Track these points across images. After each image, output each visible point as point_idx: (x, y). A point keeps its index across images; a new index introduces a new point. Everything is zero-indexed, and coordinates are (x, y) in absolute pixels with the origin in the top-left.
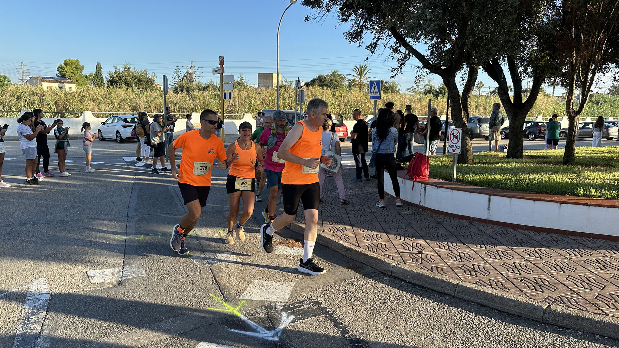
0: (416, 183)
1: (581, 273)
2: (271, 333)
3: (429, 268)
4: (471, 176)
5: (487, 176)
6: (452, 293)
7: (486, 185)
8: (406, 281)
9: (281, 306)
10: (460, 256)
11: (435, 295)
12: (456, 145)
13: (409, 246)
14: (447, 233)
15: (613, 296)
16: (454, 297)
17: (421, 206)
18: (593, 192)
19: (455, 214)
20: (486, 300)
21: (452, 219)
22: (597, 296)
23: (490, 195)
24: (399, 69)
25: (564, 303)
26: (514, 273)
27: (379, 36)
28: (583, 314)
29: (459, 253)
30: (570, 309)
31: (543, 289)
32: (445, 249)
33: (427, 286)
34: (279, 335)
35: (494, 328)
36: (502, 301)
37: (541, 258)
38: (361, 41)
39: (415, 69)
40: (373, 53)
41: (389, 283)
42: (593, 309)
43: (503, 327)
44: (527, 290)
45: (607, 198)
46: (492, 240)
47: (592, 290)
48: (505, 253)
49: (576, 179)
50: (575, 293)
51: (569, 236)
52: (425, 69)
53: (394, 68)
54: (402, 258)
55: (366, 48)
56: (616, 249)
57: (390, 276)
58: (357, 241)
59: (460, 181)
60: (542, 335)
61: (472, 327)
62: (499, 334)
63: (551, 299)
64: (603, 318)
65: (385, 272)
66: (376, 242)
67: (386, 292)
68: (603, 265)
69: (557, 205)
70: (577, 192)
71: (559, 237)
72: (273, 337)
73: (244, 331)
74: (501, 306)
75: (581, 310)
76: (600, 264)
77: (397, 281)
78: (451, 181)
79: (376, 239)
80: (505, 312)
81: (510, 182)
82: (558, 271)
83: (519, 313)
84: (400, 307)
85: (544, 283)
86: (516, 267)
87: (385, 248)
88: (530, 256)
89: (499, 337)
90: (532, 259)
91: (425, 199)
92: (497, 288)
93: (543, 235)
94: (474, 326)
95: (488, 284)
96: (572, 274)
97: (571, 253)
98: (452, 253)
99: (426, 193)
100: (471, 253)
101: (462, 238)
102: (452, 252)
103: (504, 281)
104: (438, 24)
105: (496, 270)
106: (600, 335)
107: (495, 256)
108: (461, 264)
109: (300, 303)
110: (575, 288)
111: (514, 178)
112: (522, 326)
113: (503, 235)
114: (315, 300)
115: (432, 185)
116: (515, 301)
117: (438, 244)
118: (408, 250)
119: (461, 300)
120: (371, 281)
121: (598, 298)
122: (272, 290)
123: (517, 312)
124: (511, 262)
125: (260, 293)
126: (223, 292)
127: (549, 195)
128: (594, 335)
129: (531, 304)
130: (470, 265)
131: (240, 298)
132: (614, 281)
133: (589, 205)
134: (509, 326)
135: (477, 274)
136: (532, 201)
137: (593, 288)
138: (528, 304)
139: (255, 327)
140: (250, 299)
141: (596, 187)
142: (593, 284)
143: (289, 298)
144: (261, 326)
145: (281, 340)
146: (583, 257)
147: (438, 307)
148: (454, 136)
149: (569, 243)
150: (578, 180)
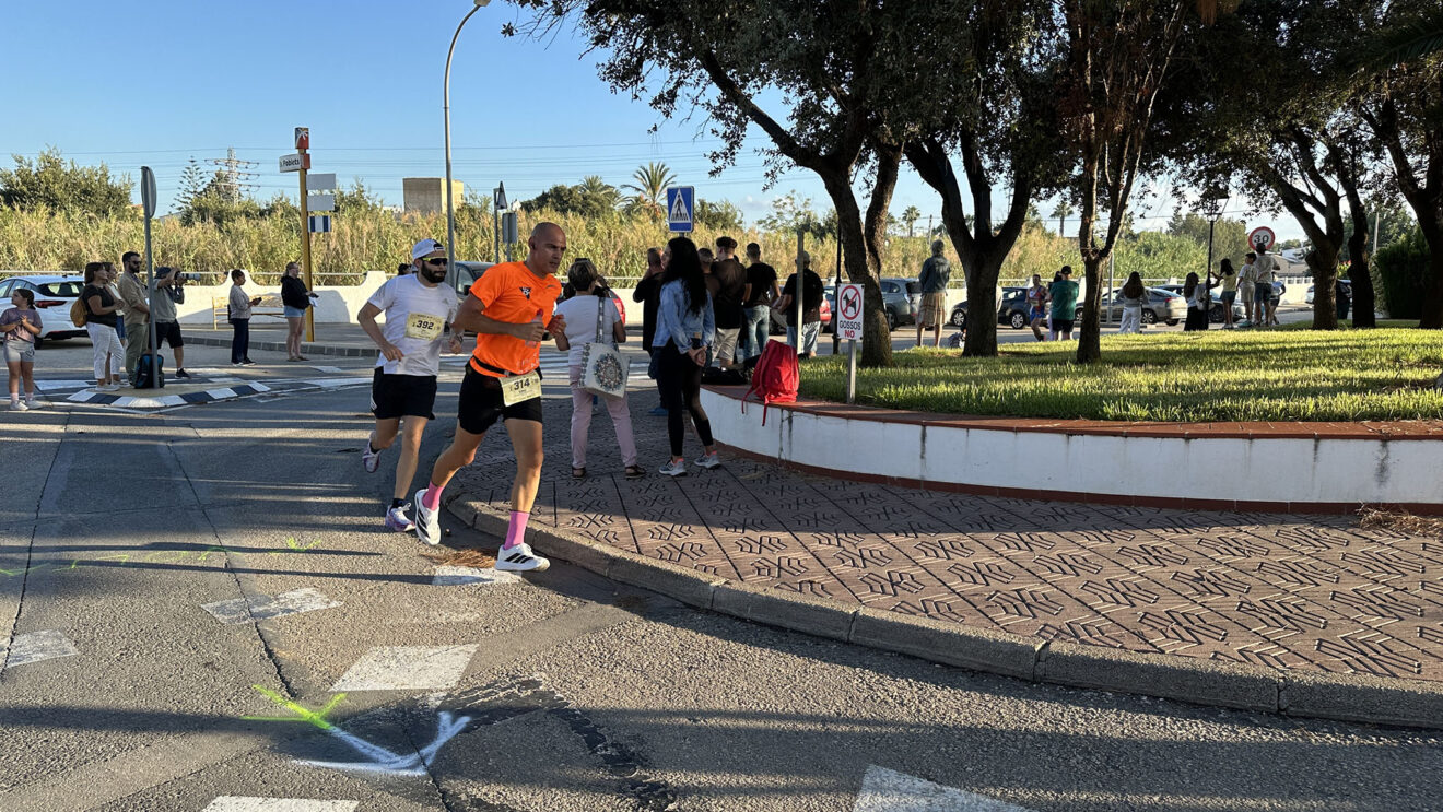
0: (769, 409)
1: (1110, 575)
2: (408, 761)
3: (794, 586)
5: (920, 387)
6: (843, 634)
7: (917, 406)
8: (743, 620)
9: (439, 699)
10: (862, 557)
11: (807, 642)
12: (854, 321)
13: (753, 543)
14: (836, 512)
15: (1175, 615)
16: (848, 643)
17: (782, 461)
18: (1134, 409)
19: (853, 473)
20: (917, 643)
21: (847, 483)
22: (1143, 616)
23: (924, 425)
24: (729, 154)
25: (1077, 637)
26: (975, 582)
27: (680, 78)
28: (1115, 655)
29: (860, 550)
30: (1088, 647)
31: (1035, 611)
32: (830, 544)
33: (789, 624)
34: (428, 763)
35: (932, 701)
36: (950, 643)
37: (1031, 550)
38: (639, 88)
39: (764, 157)
40: (667, 116)
41: (704, 628)
42: (1134, 644)
43: (952, 698)
44: (1001, 616)
45: (1161, 420)
46: (933, 523)
47: (1133, 605)
48: (957, 545)
49: (1100, 387)
50: (1099, 613)
51: (1088, 505)
52: (785, 158)
53: (718, 152)
54: (736, 569)
55: (651, 105)
56: (1180, 523)
57: (708, 612)
58: (635, 541)
59: (863, 400)
60: (1033, 707)
61: (886, 702)
62: (942, 712)
63: (1051, 630)
64: (1154, 659)
65: (698, 604)
66: (678, 541)
67: (696, 645)
68: (1155, 557)
69: (1061, 438)
70: (1102, 411)
71: (1069, 508)
72: (411, 769)
73: (338, 761)
74: (947, 653)
75: (1111, 646)
76: (1150, 554)
77: (725, 622)
78: (845, 403)
79: (680, 534)
80: (957, 667)
81: (967, 397)
82: (1064, 573)
83: (986, 665)
84: (727, 674)
85: (1036, 600)
86: (979, 572)
87: (699, 553)
88: (1009, 547)
89: (943, 719)
90: (1013, 552)
91: (790, 443)
93: (1036, 504)
94: (890, 700)
95: (920, 609)
96: (1092, 577)
97: (1091, 537)
98: (844, 552)
99: (793, 431)
100: (884, 548)
101: (867, 521)
102: (845, 550)
103: (954, 600)
105: (938, 579)
106: (1149, 697)
107: (935, 552)
108: (865, 573)
109: (488, 687)
110: (1098, 604)
111: (975, 389)
112: (991, 693)
113: (953, 509)
114: (526, 679)
115: (805, 412)
116: (977, 639)
117: (817, 535)
118: (751, 551)
119: (862, 649)
120: (663, 628)
121: (1144, 620)
122: (418, 665)
123: (981, 664)
124: (970, 562)
125: (387, 674)
126: (287, 678)
127: (1045, 421)
128: (1137, 695)
129: (1009, 643)
130: (884, 572)
131: (332, 689)
132: (1175, 585)
133: (1126, 435)
134: (964, 694)
135: (898, 589)
136: (1011, 434)
137: (1136, 602)
138: (1004, 642)
139: (366, 751)
140: (359, 688)
141: (1140, 400)
142: (1137, 595)
143: (459, 679)
144: (382, 747)
145: (433, 774)
146: (1115, 545)
147: (813, 666)
148: (848, 301)
149: (1088, 518)
150: (1105, 387)
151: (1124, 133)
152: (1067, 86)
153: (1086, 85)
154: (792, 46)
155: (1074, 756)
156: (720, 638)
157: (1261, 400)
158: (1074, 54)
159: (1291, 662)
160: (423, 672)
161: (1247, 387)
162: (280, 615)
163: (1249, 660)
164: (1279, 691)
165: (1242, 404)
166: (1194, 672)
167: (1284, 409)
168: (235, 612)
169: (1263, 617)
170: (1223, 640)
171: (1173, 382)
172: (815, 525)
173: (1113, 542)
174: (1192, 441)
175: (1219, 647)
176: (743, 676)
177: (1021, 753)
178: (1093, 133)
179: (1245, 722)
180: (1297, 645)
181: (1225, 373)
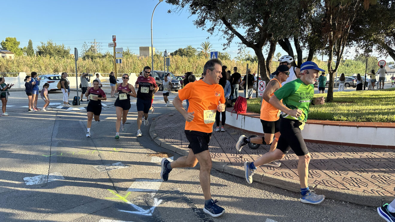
0: (238, 115)
2: (147, 211)
6: (260, 181)
8: (232, 175)
9: (154, 194)
13: (234, 153)
15: (353, 178)
16: (261, 183)
17: (242, 129)
18: (342, 117)
20: (280, 184)
22: (344, 179)
24: (228, 44)
25: (325, 184)
27: (215, 24)
28: (335, 190)
30: (328, 187)
31: (313, 176)
32: (256, 154)
34: (152, 212)
35: (284, 201)
36: (289, 184)
38: (204, 27)
39: (238, 45)
40: (211, 34)
41: (222, 177)
42: (340, 187)
43: (289, 200)
45: (350, 121)
47: (341, 175)
48: (291, 156)
49: (333, 111)
50: (331, 177)
51: (329, 145)
52: (244, 45)
53: (225, 44)
54: (230, 161)
55: (207, 31)
56: (355, 151)
57: (222, 172)
62: (287, 204)
63: (317, 182)
64: (346, 191)
65: (220, 170)
66: (214, 152)
67: (220, 182)
68: (348, 161)
69: (322, 126)
70: (333, 118)
71: (323, 145)
72: (148, 213)
73: (129, 211)
74: (288, 187)
75: (334, 187)
77: (227, 175)
79: (214, 150)
80: (291, 191)
82: (321, 165)
84: (228, 191)
85: (313, 173)
87: (220, 156)
91: (244, 125)
92: (286, 177)
93: (314, 144)
95: (281, 175)
96: (329, 167)
97: (329, 154)
99: (245, 121)
103: (290, 172)
104: (250, 16)
105: (286, 166)
106: (345, 202)
109: (166, 191)
110: (331, 175)
114: (175, 190)
115: (248, 116)
116: (297, 184)
117: (252, 152)
118: (234, 156)
119: (265, 185)
121: (344, 180)
122: (148, 184)
123: (297, 190)
124: (295, 161)
125: (141, 187)
126: (116, 187)
127: (317, 121)
128: (341, 201)
131: (127, 191)
132: (353, 170)
133: (340, 126)
134: (293, 199)
139: (137, 208)
141: (344, 115)
142: (341, 172)
143: (159, 189)
144: (140, 207)
145: (154, 216)
146: (336, 157)
147: (251, 189)
148: (261, 86)
149: (329, 148)
150: (334, 111)
151: (341, 37)
152: (325, 24)
153: (330, 24)
154: (247, 17)
155: (323, 218)
156: (226, 180)
157: (380, 116)
158: (326, 16)
159: (386, 194)
160: (150, 187)
162: (113, 170)
163: (374, 193)
164: (382, 202)
165: (374, 117)
166: (358, 196)
167: (387, 118)
168: (102, 169)
169: (378, 180)
170: (366, 186)
171: (354, 109)
174: (359, 128)
175: (365, 188)
176: (232, 191)
177: (308, 217)
178: (332, 37)
179: (372, 210)
180: (388, 189)
181: (369, 106)
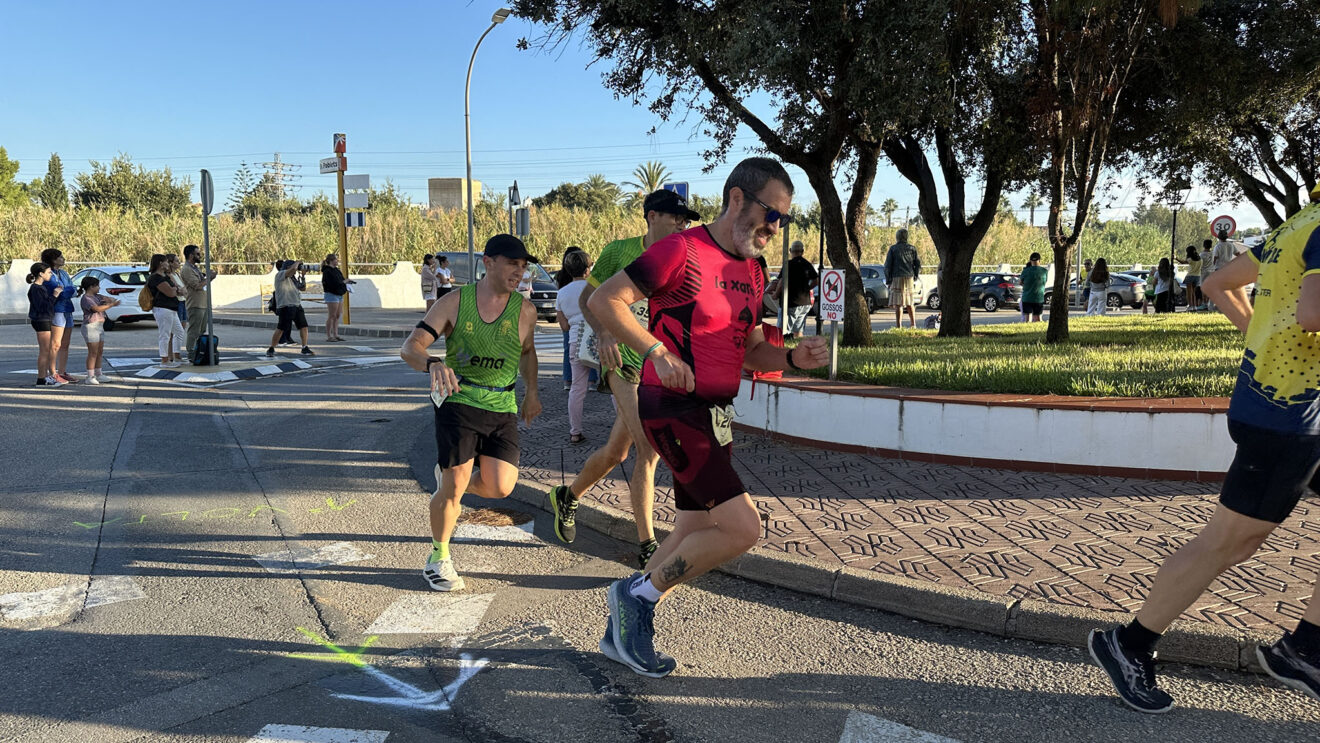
1: (1078, 539)
2: (433, 697)
3: (780, 545)
4: (866, 367)
5: (898, 365)
6: (826, 591)
7: (896, 382)
8: (733, 576)
9: (460, 642)
10: (843, 520)
11: (793, 598)
12: (835, 304)
14: (819, 479)
15: (1139, 577)
16: (831, 599)
17: (769, 432)
18: (1099, 384)
19: (835, 444)
20: (895, 600)
21: (829, 453)
22: (1109, 579)
23: (902, 400)
24: (720, 152)
25: (1046, 596)
26: (950, 545)
27: (676, 84)
28: (1081, 613)
29: (842, 515)
30: (1057, 605)
31: (1007, 572)
33: (776, 581)
34: (451, 699)
35: (910, 653)
36: (926, 601)
37: (1004, 516)
38: (639, 94)
40: (664, 119)
41: (698, 582)
42: (1100, 603)
43: (928, 651)
45: (1126, 396)
46: (910, 490)
47: (1100, 568)
48: (933, 511)
49: (1069, 365)
50: (1067, 574)
51: (1058, 474)
53: (710, 151)
55: (650, 109)
56: (1145, 492)
59: (844, 377)
60: (1004, 660)
61: (867, 654)
62: (919, 663)
63: (1021, 589)
67: (691, 598)
68: (1120, 523)
69: (1032, 412)
70: (1071, 387)
71: (1039, 477)
72: (436, 703)
73: (370, 695)
74: (923, 610)
75: (1081, 606)
76: (1116, 520)
77: (716, 578)
78: (827, 379)
80: (931, 623)
81: (942, 374)
82: (1035, 537)
83: (960, 621)
84: (719, 625)
85: (1007, 562)
86: (954, 535)
88: (982, 513)
89: (920, 670)
90: (987, 518)
91: (777, 416)
92: (917, 576)
93: (1008, 474)
94: (870, 652)
95: (899, 570)
96: (1061, 541)
97: (1059, 504)
98: (827, 517)
99: (780, 402)
100: (865, 513)
101: (848, 487)
102: (827, 514)
103: (930, 561)
105: (916, 542)
107: (912, 517)
108: (846, 535)
109: (504, 632)
110: (1066, 566)
111: (950, 367)
112: (965, 647)
113: (930, 478)
114: (537, 625)
115: (790, 387)
116: (952, 597)
117: (801, 500)
119: (845, 605)
121: (1110, 582)
122: (442, 611)
123: (955, 620)
124: (945, 527)
125: (414, 619)
126: (327, 622)
127: (1017, 396)
129: (983, 601)
130: (864, 535)
131: (366, 632)
132: (1140, 550)
133: (1093, 410)
134: (940, 648)
135: (877, 550)
136: (985, 408)
137: (1102, 564)
138: (977, 601)
139: (396, 687)
140: (390, 632)
141: (1106, 377)
142: (1101, 558)
143: (478, 624)
144: (410, 684)
145: (455, 709)
146: (1083, 511)
147: (798, 620)
148: (830, 285)
149: (1057, 486)
150: (1073, 365)
151: (1090, 129)
152: (1035, 86)
153: (1053, 85)
154: (779, 53)
155: (1043, 706)
156: (713, 592)
157: (1221, 377)
158: (1042, 56)
159: (1251, 623)
160: (445, 617)
161: (1209, 365)
163: (1211, 620)
164: (1240, 650)
165: (1203, 381)
171: (1138, 361)
172: (800, 490)
173: (1081, 509)
174: (1156, 415)
176: (733, 627)
177: (993, 702)
178: (1061, 131)
179: (1207, 678)
180: (1258, 607)
181: (1188, 352)
